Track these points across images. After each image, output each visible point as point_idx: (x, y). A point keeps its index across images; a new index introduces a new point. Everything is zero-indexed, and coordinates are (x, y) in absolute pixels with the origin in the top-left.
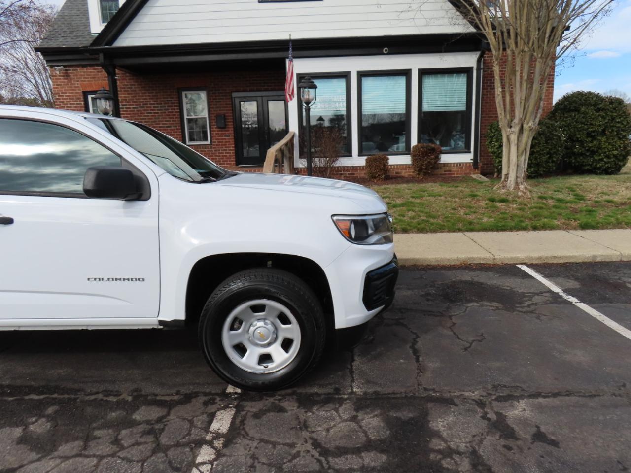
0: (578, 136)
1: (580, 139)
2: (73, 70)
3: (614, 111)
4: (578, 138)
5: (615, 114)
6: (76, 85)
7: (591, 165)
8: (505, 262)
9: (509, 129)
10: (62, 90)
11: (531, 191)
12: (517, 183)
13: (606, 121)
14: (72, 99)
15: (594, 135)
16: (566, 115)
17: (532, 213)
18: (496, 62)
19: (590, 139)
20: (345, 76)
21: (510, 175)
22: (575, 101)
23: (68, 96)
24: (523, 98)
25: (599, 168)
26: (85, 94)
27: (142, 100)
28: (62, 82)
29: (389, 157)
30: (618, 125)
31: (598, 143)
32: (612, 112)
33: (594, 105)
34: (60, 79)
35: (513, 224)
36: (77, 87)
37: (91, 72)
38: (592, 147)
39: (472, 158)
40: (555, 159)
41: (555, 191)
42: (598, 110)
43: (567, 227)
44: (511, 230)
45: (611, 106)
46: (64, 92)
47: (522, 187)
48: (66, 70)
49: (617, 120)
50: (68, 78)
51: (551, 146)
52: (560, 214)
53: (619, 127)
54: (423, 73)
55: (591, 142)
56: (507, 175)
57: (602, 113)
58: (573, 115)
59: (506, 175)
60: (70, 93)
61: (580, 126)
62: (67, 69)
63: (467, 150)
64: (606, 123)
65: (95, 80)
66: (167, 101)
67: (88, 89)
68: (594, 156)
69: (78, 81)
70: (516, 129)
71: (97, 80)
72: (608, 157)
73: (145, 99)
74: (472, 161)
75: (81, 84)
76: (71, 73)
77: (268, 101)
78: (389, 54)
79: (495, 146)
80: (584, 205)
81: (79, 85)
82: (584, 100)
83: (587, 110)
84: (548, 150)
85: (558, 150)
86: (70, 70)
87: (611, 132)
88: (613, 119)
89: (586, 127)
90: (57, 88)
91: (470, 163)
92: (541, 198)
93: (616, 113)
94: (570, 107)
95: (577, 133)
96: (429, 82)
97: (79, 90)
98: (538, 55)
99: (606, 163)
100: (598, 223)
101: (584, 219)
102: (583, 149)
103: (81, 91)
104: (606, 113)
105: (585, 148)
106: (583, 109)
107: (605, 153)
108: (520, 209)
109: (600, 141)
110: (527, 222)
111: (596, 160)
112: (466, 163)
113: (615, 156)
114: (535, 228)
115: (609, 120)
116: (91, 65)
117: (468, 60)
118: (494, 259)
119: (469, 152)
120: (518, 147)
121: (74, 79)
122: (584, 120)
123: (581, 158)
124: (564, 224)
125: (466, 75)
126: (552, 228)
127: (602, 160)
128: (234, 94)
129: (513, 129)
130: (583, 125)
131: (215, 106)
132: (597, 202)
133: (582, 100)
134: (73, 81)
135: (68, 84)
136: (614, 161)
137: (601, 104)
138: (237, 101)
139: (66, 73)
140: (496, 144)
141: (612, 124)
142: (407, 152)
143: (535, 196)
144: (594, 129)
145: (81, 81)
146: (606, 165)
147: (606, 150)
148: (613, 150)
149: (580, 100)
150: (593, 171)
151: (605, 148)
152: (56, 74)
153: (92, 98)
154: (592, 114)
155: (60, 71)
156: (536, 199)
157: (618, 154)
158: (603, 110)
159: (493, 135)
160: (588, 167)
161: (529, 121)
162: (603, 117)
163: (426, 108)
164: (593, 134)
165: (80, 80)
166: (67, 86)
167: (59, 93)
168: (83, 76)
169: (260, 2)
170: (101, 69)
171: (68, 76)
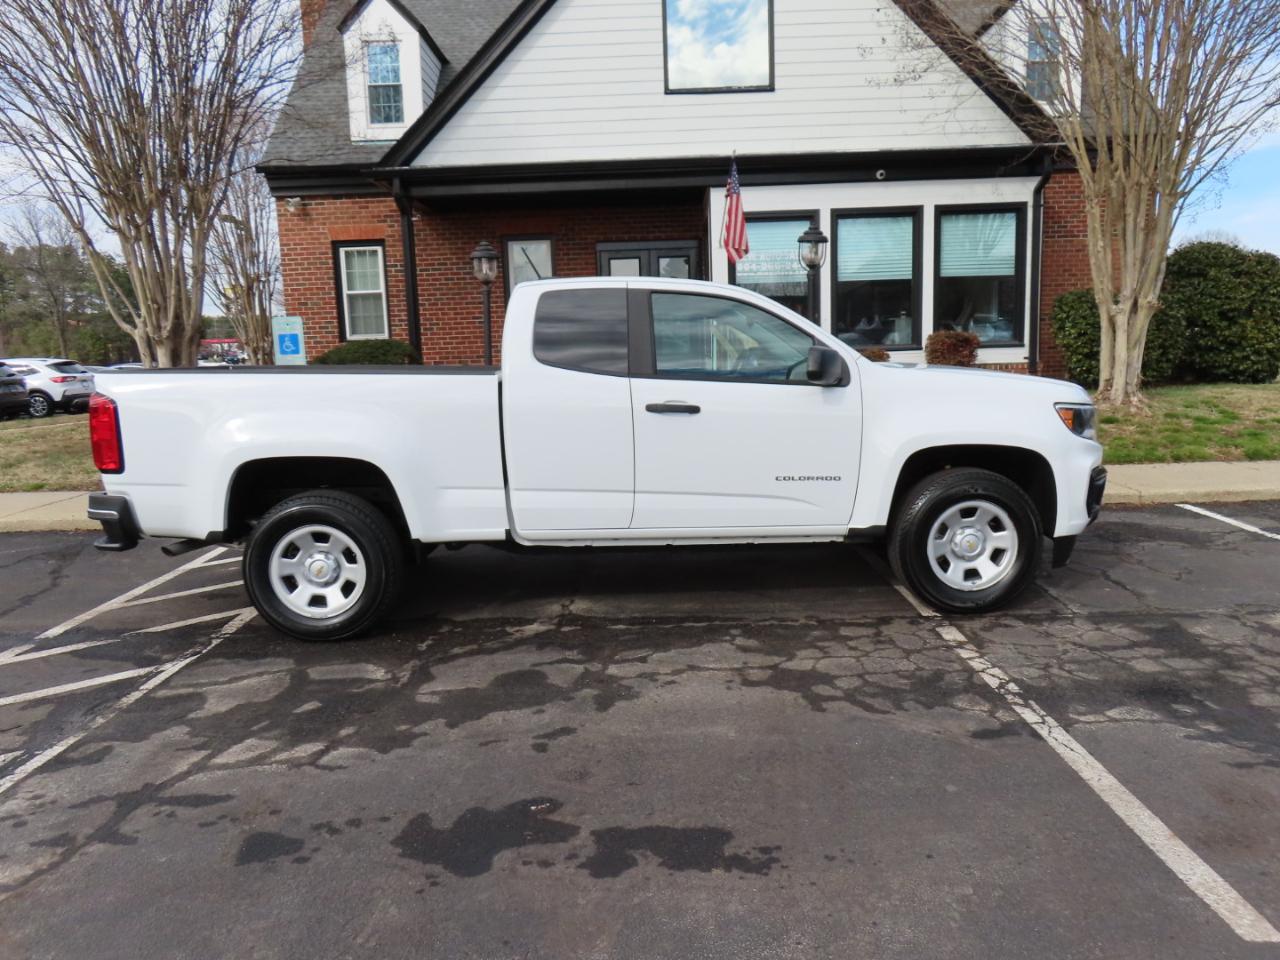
0: (1207, 319)
1: (1209, 324)
2: (316, 204)
3: (1265, 276)
4: (1205, 322)
5: (1268, 281)
6: (321, 231)
7: (1228, 367)
8: (1156, 502)
9: (1114, 307)
10: (294, 240)
11: (1150, 407)
12: (1127, 394)
13: (1253, 292)
14: (310, 254)
15: (1234, 317)
16: (1183, 283)
17: (1164, 438)
18: (1096, 201)
19: (1224, 324)
20: (810, 217)
21: (1115, 381)
22: (1197, 258)
23: (305, 249)
24: (1139, 256)
25: (1242, 373)
26: (336, 245)
27: (436, 257)
28: (297, 225)
29: (890, 353)
30: (1274, 299)
31: (1240, 330)
32: (1261, 277)
33: (1231, 266)
34: (293, 220)
35: (1142, 453)
36: (322, 233)
37: (348, 208)
38: (1229, 336)
39: (1027, 355)
40: (1171, 357)
41: (1187, 407)
42: (1238, 274)
43: (1227, 458)
44: (1141, 461)
45: (1259, 268)
46: (297, 242)
47: (1134, 400)
48: (304, 205)
49: (1272, 292)
50: (308, 218)
51: (1166, 333)
52: (1210, 439)
53: (1275, 303)
54: (943, 212)
55: (1229, 327)
56: (1110, 382)
57: (1244, 279)
58: (1196, 282)
59: (1107, 381)
60: (308, 244)
61: (1208, 301)
62: (306, 202)
63: (1017, 343)
64: (1253, 296)
65: (354, 223)
67: (342, 238)
68: (1234, 351)
69: (324, 224)
70: (1126, 306)
71: (358, 222)
72: (1258, 353)
73: (441, 255)
74: (1026, 361)
75: (329, 230)
76: (313, 209)
77: (659, 257)
78: (886, 179)
79: (1070, 334)
80: (1242, 427)
81: (326, 231)
82: (1214, 258)
83: (1219, 275)
84: (1160, 340)
85: (1177, 342)
86: (311, 205)
87: (1261, 312)
88: (1264, 289)
89: (1218, 302)
90: (286, 235)
91: (1023, 364)
92: (1167, 415)
93: (1268, 278)
94: (1190, 269)
95: (1204, 312)
96: (953, 227)
97: (326, 238)
98: (1164, 191)
99: (1254, 363)
100: (1274, 451)
101: (1252, 445)
102: (1214, 341)
103: (330, 240)
104: (1252, 280)
105: (1218, 338)
106: (1212, 273)
107: (1253, 345)
108: (1142, 433)
109: (1244, 327)
110: (1161, 452)
111: (1237, 358)
112: (1017, 364)
113: (1270, 352)
114: (1177, 459)
115: (1258, 290)
116: (348, 196)
117: (1019, 190)
118: (1140, 497)
119: (1022, 345)
120: (1128, 336)
121: (318, 219)
122: (1214, 291)
123: (1211, 355)
124: (1219, 452)
125: (1013, 215)
126: (1204, 458)
127: (1247, 358)
128: (600, 247)
129: (1121, 306)
130: (1213, 299)
131: (566, 267)
132: (1260, 422)
133: (1210, 256)
134: (315, 223)
135: (306, 229)
136: (1268, 360)
137: (1242, 264)
138: (605, 257)
139: (304, 209)
140: (1073, 331)
141: (1262, 298)
142: (915, 346)
143: (1160, 414)
144: (1233, 306)
145: (331, 223)
146: (1255, 367)
147: (1255, 342)
148: (1266, 341)
149: (1207, 258)
150: (1234, 377)
151: (1252, 337)
152: (286, 210)
153: (346, 252)
154: (1229, 282)
155: (295, 205)
156: (1162, 418)
157: (1274, 348)
158: (1247, 273)
159: (1065, 315)
160: (1224, 370)
161: (1149, 293)
162: (1247, 286)
163: (949, 270)
164: (1231, 315)
165: (327, 221)
166: (303, 232)
167: (289, 245)
168: (337, 215)
169: (668, 92)
170: (367, 202)
171: (307, 215)
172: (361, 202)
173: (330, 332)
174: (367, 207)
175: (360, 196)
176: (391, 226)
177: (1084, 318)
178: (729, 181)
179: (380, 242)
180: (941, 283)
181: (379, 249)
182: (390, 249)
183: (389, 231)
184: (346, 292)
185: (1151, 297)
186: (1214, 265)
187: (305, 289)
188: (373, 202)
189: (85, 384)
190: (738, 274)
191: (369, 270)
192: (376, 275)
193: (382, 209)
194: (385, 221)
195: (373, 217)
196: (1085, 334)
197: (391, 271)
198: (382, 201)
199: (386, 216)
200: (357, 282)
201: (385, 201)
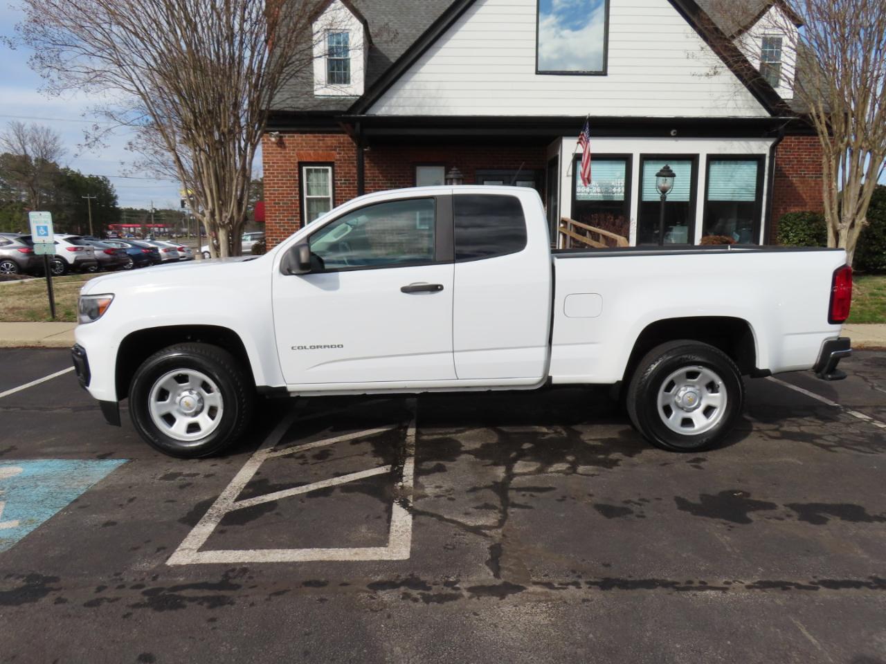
0: (875, 233)
2: (289, 137)
6: (291, 155)
9: (840, 224)
10: (273, 160)
14: (283, 170)
17: (876, 308)
18: (833, 157)
20: (626, 159)
23: (280, 166)
26: (301, 164)
28: (275, 150)
34: (272, 147)
36: (292, 157)
37: (310, 140)
46: (275, 161)
48: (281, 137)
50: (283, 145)
54: (712, 159)
60: (282, 163)
61: (877, 222)
62: (283, 135)
65: (314, 150)
66: (399, 176)
67: (305, 160)
69: (294, 150)
70: (847, 224)
71: (316, 150)
75: (297, 154)
76: (288, 140)
77: (516, 181)
78: (677, 136)
81: (295, 155)
86: (285, 137)
90: (267, 157)
96: (716, 169)
97: (295, 160)
102: (879, 248)
103: (297, 161)
105: (882, 246)
108: (862, 305)
116: (311, 132)
117: (761, 147)
121: (290, 147)
129: (843, 224)
134: (287, 149)
135: (281, 153)
138: (480, 179)
139: (281, 140)
140: (795, 239)
145: (298, 150)
152: (270, 140)
153: (308, 170)
155: (275, 137)
156: (868, 297)
159: (789, 228)
161: (863, 216)
163: (713, 197)
165: (296, 149)
166: (279, 155)
167: (269, 163)
168: (301, 144)
169: (538, 73)
170: (323, 137)
171: (283, 143)
172: (319, 137)
173: (295, 223)
174: (324, 140)
175: (319, 132)
176: (340, 154)
177: (803, 230)
178: (582, 133)
179: (331, 164)
180: (708, 204)
181: (330, 168)
182: (338, 169)
183: (338, 157)
184: (306, 196)
185: (862, 220)
186: (881, 200)
187: (279, 194)
188: (328, 137)
189: (89, 253)
190: (578, 194)
191: (322, 182)
192: (326, 186)
193: (333, 141)
194: (335, 150)
195: (327, 147)
196: (804, 241)
197: (337, 183)
198: (333, 137)
199: (335, 147)
200: (313, 190)
201: (336, 137)
